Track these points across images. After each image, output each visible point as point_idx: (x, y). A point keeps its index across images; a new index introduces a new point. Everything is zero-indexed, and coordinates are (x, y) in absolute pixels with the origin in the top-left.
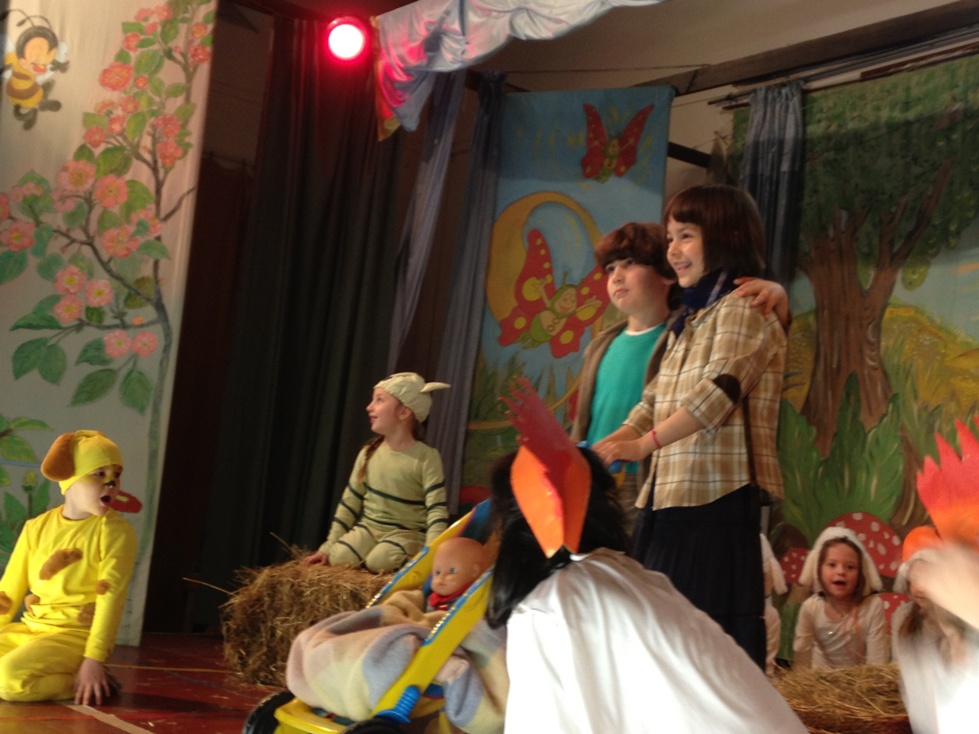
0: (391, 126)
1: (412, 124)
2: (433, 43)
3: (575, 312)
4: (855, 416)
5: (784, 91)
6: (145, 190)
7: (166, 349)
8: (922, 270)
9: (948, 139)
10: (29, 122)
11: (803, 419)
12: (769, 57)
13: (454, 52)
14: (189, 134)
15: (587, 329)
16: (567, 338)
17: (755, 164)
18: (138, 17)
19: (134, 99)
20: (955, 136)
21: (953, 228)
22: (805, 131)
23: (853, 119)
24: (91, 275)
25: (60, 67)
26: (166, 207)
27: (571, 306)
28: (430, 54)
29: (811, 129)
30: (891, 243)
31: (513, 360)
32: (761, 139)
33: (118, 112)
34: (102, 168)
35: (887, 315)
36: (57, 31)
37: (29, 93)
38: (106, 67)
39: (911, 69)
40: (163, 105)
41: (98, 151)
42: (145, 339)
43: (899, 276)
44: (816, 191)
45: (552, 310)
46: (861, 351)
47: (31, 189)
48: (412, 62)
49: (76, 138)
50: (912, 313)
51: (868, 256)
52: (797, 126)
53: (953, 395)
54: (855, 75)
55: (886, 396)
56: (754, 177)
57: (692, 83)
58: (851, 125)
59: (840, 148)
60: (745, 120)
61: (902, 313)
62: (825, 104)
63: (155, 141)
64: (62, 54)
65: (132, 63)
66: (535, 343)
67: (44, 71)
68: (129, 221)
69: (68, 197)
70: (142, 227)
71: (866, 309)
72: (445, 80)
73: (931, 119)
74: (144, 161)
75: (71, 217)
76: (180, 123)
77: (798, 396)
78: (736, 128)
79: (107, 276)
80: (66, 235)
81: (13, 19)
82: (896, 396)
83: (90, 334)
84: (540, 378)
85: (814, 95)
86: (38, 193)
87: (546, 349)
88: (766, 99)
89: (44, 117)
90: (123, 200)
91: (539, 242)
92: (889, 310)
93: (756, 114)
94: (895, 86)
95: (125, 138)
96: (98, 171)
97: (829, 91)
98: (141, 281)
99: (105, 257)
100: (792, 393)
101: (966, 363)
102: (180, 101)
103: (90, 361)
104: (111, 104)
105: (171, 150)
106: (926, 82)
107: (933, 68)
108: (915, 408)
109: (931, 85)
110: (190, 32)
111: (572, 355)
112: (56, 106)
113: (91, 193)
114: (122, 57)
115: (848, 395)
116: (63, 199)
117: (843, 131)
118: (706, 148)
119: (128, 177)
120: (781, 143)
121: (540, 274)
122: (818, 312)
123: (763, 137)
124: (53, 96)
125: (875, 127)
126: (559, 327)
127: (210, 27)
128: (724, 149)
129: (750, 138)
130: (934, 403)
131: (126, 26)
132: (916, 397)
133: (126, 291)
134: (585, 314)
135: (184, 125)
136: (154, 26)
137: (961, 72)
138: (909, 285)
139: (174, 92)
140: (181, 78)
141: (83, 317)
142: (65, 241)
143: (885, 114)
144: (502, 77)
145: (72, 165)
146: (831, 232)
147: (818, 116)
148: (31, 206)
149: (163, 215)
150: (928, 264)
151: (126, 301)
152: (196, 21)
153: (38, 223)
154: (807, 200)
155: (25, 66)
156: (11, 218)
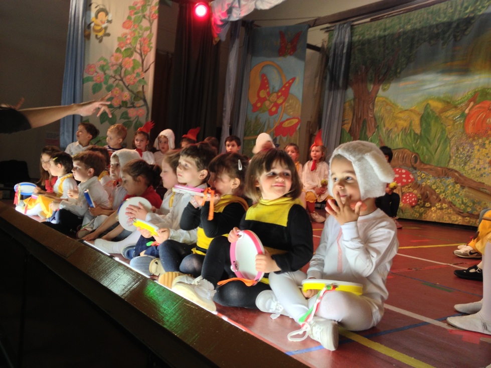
0: (217, 40)
1: (223, 39)
2: (229, 11)
3: (276, 101)
4: (365, 133)
5: (345, 25)
6: (138, 62)
7: (148, 114)
8: (388, 85)
9: (398, 42)
10: (101, 41)
11: (349, 135)
12: (340, 14)
13: (237, 14)
14: (151, 43)
15: (280, 106)
16: (274, 109)
17: (335, 50)
18: (134, 4)
19: (134, 32)
20: (401, 40)
21: (398, 71)
22: (351, 39)
23: (367, 35)
24: (123, 90)
25: (109, 22)
26: (145, 68)
27: (275, 99)
28: (229, 15)
29: (353, 38)
30: (379, 76)
31: (256, 117)
32: (337, 42)
33: (129, 36)
34: (124, 55)
35: (376, 100)
36: (108, 9)
37: (100, 31)
38: (124, 21)
39: (387, 18)
40: (143, 34)
41: (123, 50)
42: (141, 111)
43: (381, 87)
44: (355, 59)
45: (269, 100)
46: (368, 112)
47: (102, 63)
48: (223, 18)
49: (116, 46)
50: (384, 99)
51: (371, 81)
52: (349, 37)
53: (396, 125)
54: (368, 20)
55: (375, 126)
56: (334, 54)
57: (315, 23)
58: (367, 37)
59: (363, 44)
60: (332, 35)
61: (381, 99)
62: (359, 30)
63: (141, 46)
64: (110, 17)
65: (133, 20)
66: (264, 111)
67: (104, 23)
68: (134, 72)
69: (114, 65)
70: (138, 75)
71: (370, 98)
72: (234, 24)
73: (392, 35)
74: (138, 53)
75: (116, 72)
76: (149, 40)
77: (347, 127)
78: (329, 38)
79: (128, 91)
80: (114, 77)
81: (93, 6)
82: (378, 126)
83: (123, 109)
84: (265, 122)
85: (355, 26)
86: (105, 63)
87: (267, 113)
88: (339, 28)
89: (105, 38)
90: (132, 66)
91: (265, 78)
92: (377, 98)
93: (336, 34)
94: (381, 24)
95: (131, 45)
96: (123, 56)
97: (360, 25)
98: (138, 92)
99: (127, 84)
100: (346, 126)
101: (401, 115)
102: (148, 32)
103: (124, 118)
104: (126, 34)
105: (146, 49)
106: (392, 21)
107: (394, 17)
108: (384, 130)
109: (393, 23)
110: (151, 9)
111: (275, 115)
112: (108, 35)
113: (121, 64)
114: (129, 18)
115: (363, 126)
116: (113, 65)
117: (364, 39)
118: (320, 45)
119: (133, 58)
120: (344, 43)
121: (265, 88)
122: (354, 99)
123: (338, 41)
124: (108, 31)
125: (374, 37)
126: (271, 106)
127: (157, 7)
128: (325, 45)
129: (334, 41)
130: (390, 128)
131: (130, 8)
132: (385, 126)
133: (134, 96)
134: (280, 101)
135: (150, 40)
136: (139, 7)
137: (403, 18)
138: (384, 90)
139: (146, 29)
140: (148, 25)
141: (121, 104)
142: (114, 79)
143: (378, 33)
144: (252, 22)
145: (115, 54)
146: (359, 73)
147: (356, 34)
148: (102, 68)
149: (144, 70)
150: (390, 83)
151: (134, 98)
152: (152, 6)
153: (105, 74)
154: (352, 62)
155: (98, 21)
156: (96, 72)
